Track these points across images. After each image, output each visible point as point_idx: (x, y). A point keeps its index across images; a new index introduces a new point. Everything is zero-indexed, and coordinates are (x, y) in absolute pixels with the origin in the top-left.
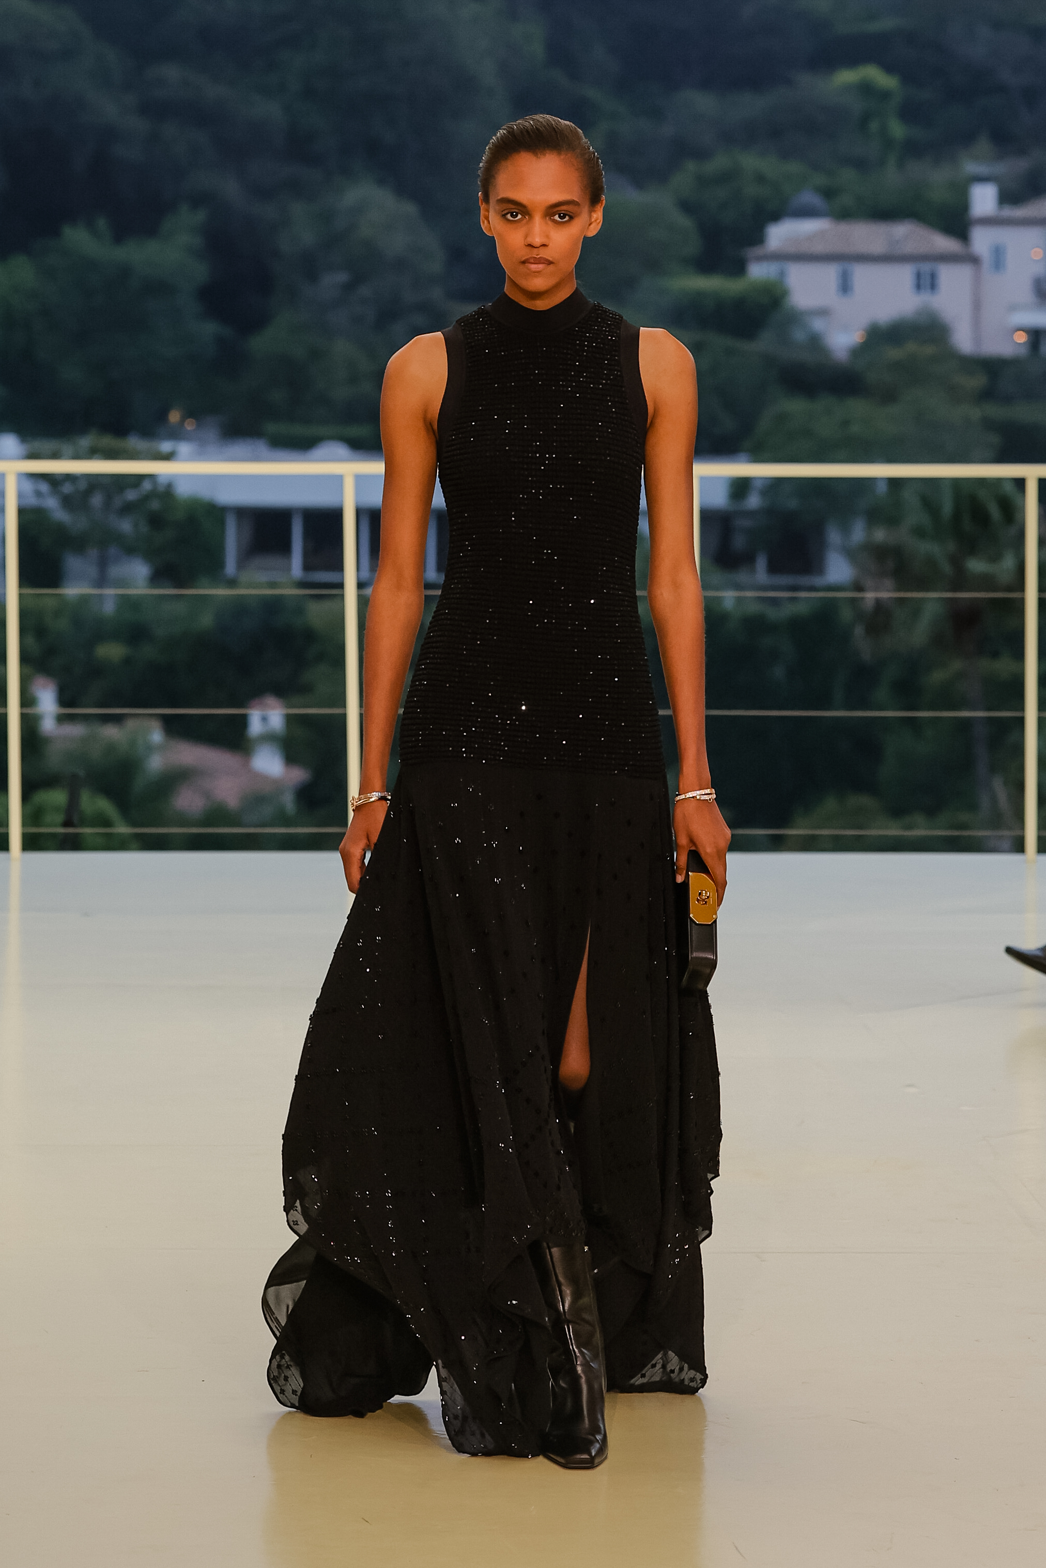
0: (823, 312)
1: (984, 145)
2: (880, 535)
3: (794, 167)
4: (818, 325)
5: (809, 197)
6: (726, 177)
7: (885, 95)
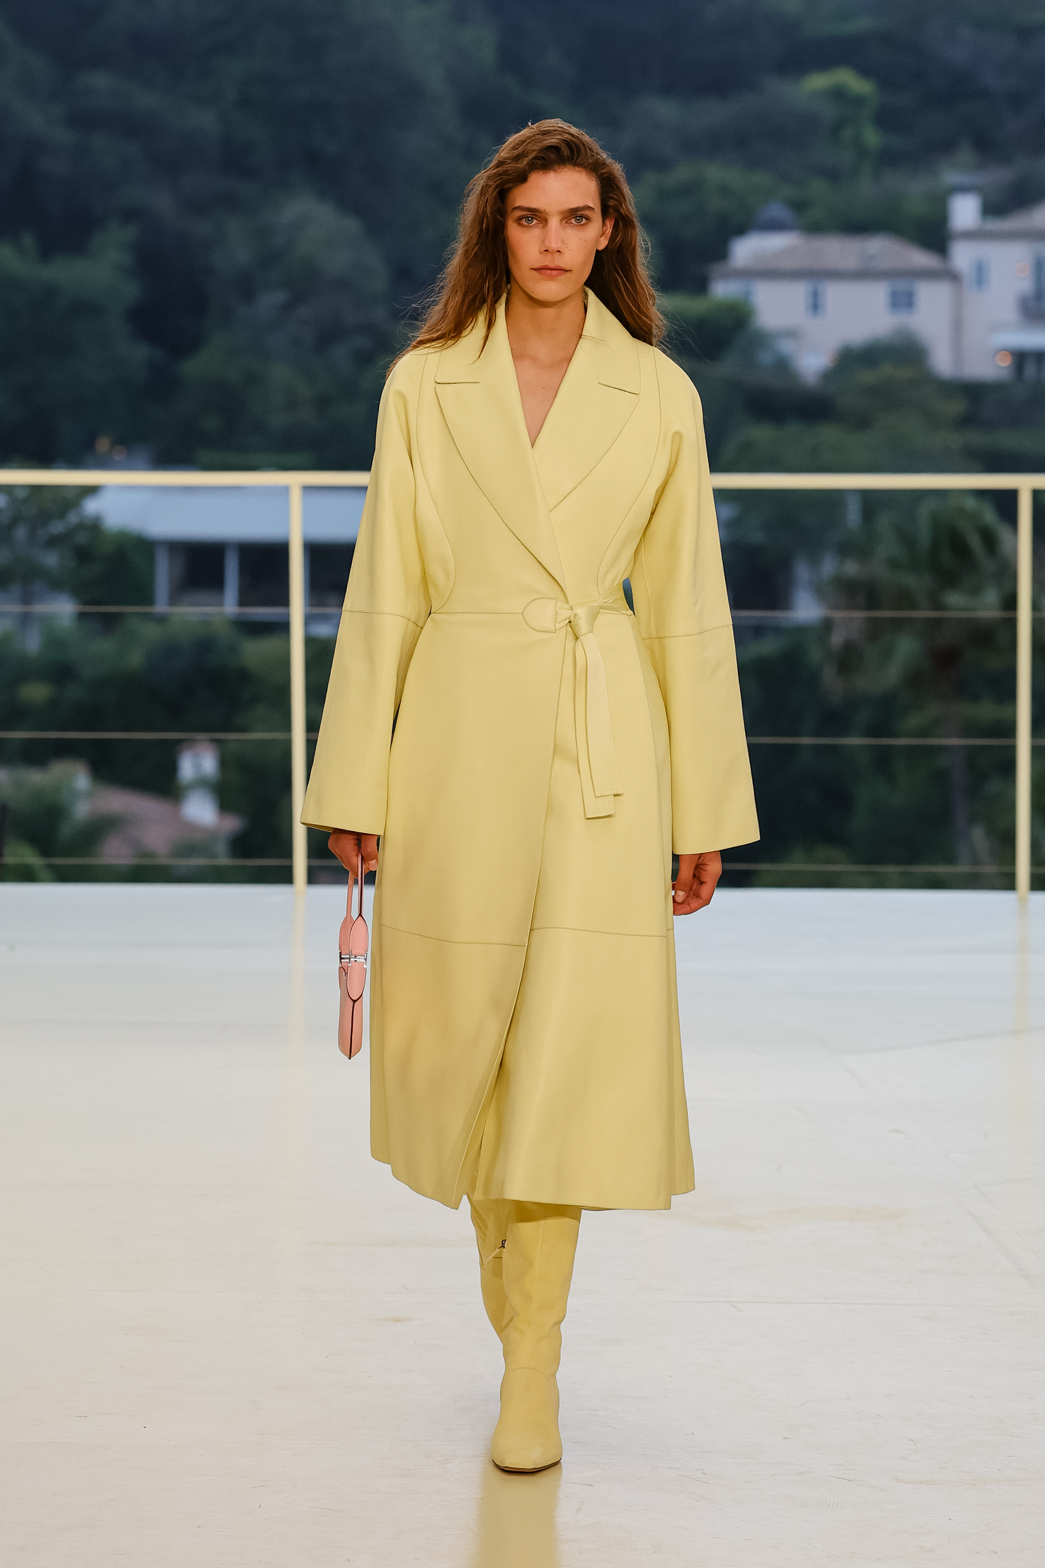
0: (792, 334)
1: (965, 154)
2: (852, 568)
3: (762, 179)
4: (786, 347)
5: (776, 210)
6: (689, 189)
7: (859, 101)
